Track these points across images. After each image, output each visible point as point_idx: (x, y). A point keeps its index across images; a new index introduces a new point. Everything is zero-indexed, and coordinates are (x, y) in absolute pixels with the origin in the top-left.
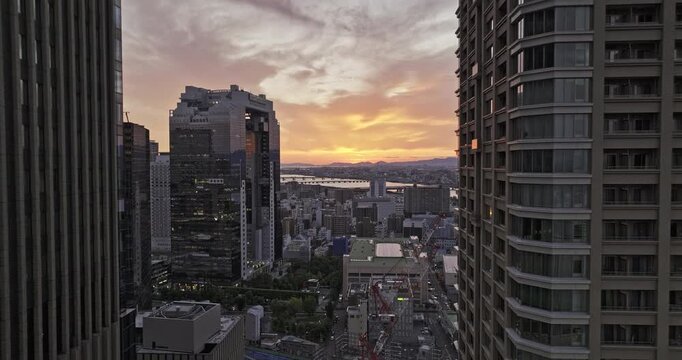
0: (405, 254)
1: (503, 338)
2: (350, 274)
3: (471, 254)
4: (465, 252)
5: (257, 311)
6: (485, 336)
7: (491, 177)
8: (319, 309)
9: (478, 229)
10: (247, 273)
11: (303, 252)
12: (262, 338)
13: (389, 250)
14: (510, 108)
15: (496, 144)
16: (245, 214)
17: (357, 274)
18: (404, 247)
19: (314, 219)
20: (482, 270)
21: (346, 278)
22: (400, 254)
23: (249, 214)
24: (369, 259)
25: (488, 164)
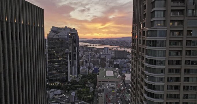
0: (114, 75)
1: (143, 88)
2: (99, 82)
3: (135, 67)
4: (133, 66)
5: (73, 94)
6: (138, 88)
7: (141, 47)
8: (90, 92)
9: (137, 61)
10: (70, 80)
11: (86, 72)
12: (75, 102)
13: (110, 73)
14: (146, 28)
15: (142, 37)
16: (69, 62)
17: (101, 82)
18: (114, 72)
19: (88, 60)
20: (138, 71)
21: (98, 82)
22: (113, 75)
23: (70, 62)
24: (104, 76)
25: (140, 43)
